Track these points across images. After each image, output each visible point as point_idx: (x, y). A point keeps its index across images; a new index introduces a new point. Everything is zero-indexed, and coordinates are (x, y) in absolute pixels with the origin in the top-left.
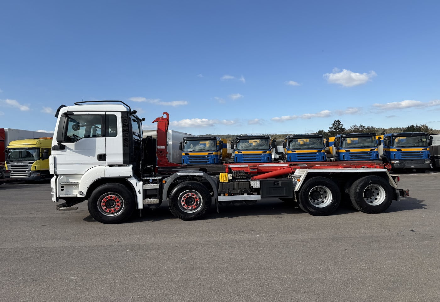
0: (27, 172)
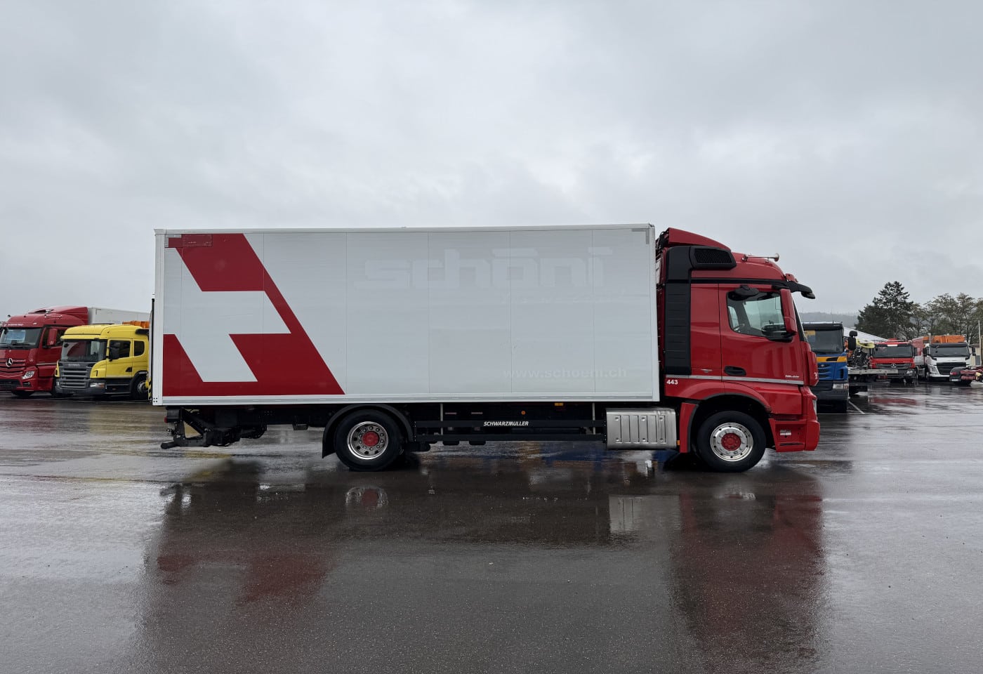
0: (84, 380)
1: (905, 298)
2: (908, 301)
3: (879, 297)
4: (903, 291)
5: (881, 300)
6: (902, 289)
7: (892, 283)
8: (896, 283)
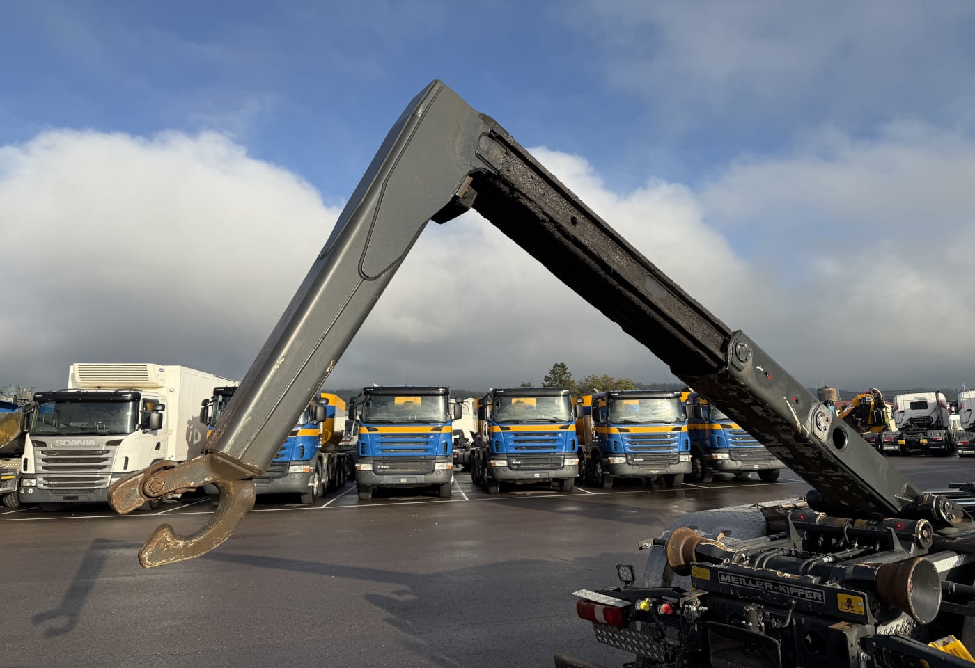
1: (568, 377)
2: (571, 379)
3: (549, 375)
4: (567, 371)
5: (551, 379)
6: (567, 369)
7: (559, 363)
8: (562, 363)
